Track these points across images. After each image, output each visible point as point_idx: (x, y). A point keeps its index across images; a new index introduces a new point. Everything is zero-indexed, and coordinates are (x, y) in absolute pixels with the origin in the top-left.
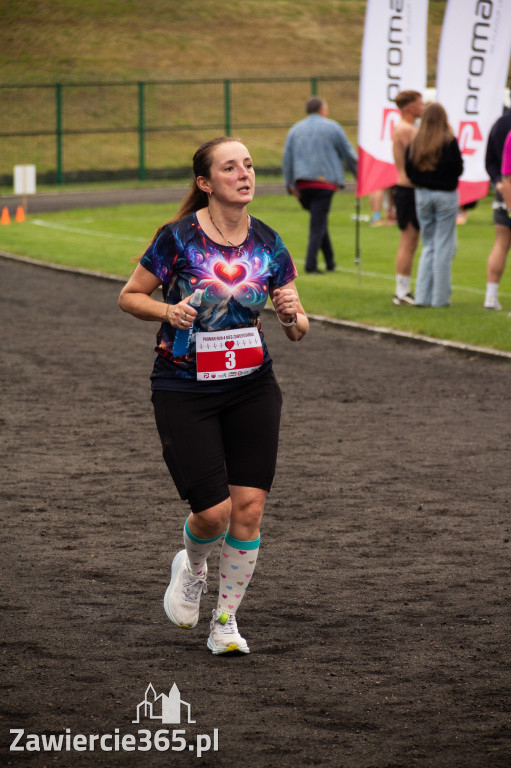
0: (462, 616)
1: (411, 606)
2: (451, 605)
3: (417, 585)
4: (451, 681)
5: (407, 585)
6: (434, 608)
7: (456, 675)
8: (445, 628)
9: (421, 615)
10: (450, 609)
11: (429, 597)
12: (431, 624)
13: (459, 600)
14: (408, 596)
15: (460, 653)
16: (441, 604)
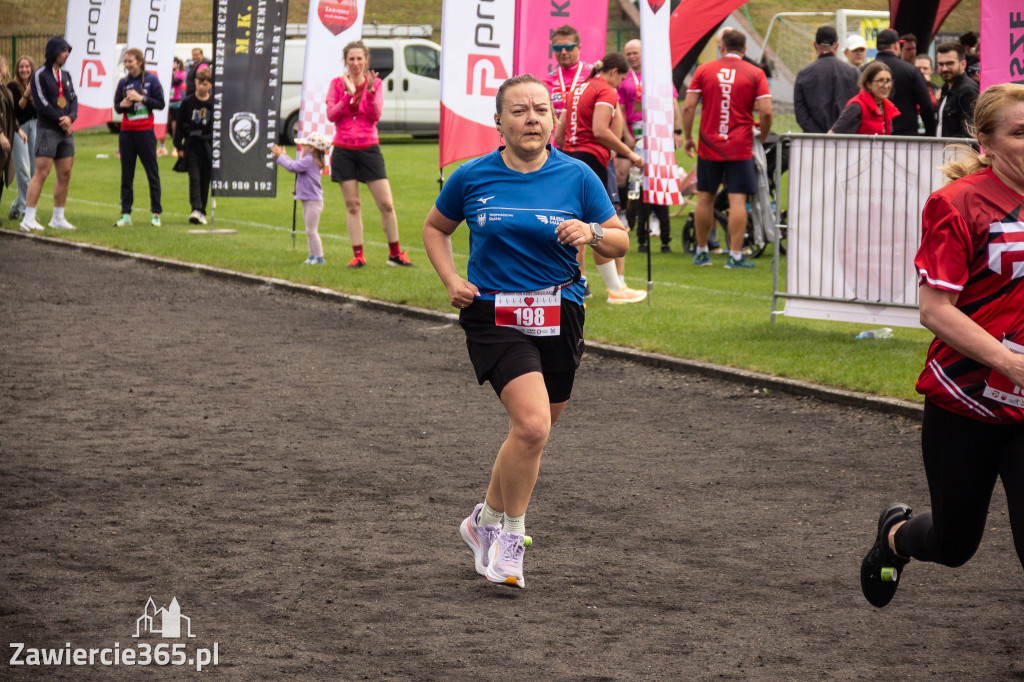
0: (177, 479)
1: (133, 470)
2: (166, 470)
3: (136, 454)
4: (175, 532)
5: (128, 454)
6: (153, 472)
7: (178, 527)
8: (164, 488)
9: (143, 478)
10: (166, 473)
11: (147, 463)
12: (152, 486)
13: (173, 466)
14: (130, 462)
15: (179, 509)
16: (158, 469)
